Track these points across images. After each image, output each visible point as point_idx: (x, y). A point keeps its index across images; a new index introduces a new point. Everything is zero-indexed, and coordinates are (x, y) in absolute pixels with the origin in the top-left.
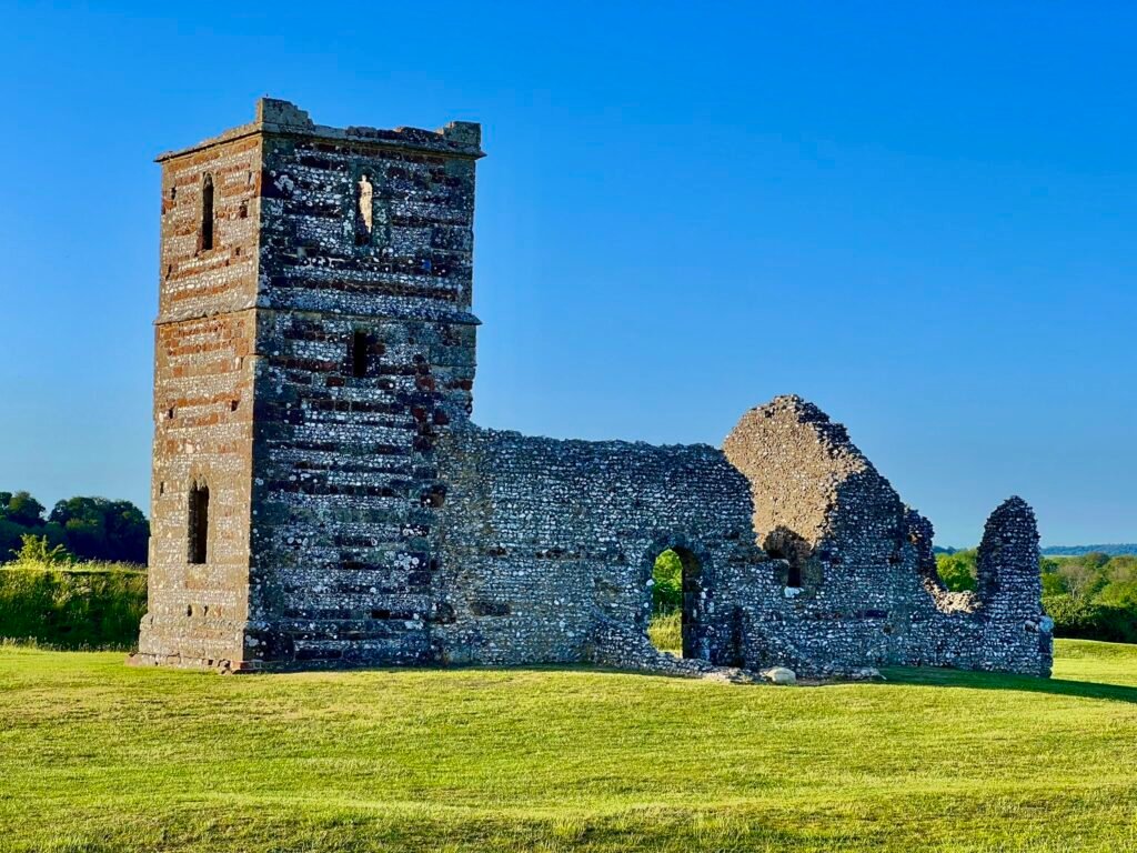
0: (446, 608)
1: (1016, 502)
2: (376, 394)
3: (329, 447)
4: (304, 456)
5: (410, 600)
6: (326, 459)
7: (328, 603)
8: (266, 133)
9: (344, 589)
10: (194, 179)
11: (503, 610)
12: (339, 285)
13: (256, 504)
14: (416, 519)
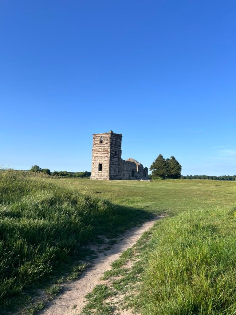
0: (120, 175)
1: (146, 167)
2: (116, 156)
3: (114, 161)
4: (112, 161)
5: (118, 174)
6: (114, 162)
7: (113, 174)
8: (111, 134)
9: (114, 173)
10: (99, 136)
11: (124, 175)
12: (114, 147)
13: (110, 166)
14: (118, 167)
